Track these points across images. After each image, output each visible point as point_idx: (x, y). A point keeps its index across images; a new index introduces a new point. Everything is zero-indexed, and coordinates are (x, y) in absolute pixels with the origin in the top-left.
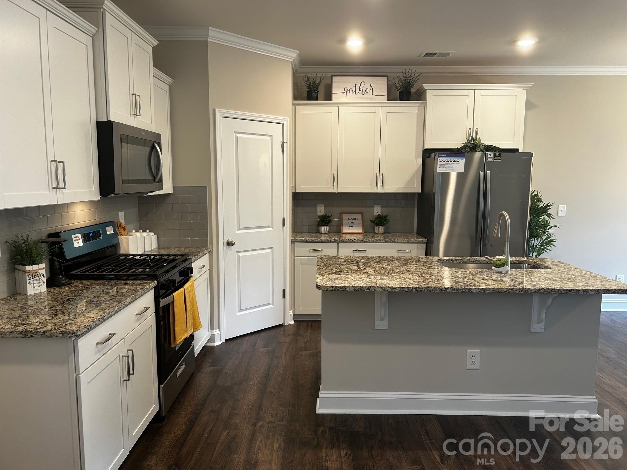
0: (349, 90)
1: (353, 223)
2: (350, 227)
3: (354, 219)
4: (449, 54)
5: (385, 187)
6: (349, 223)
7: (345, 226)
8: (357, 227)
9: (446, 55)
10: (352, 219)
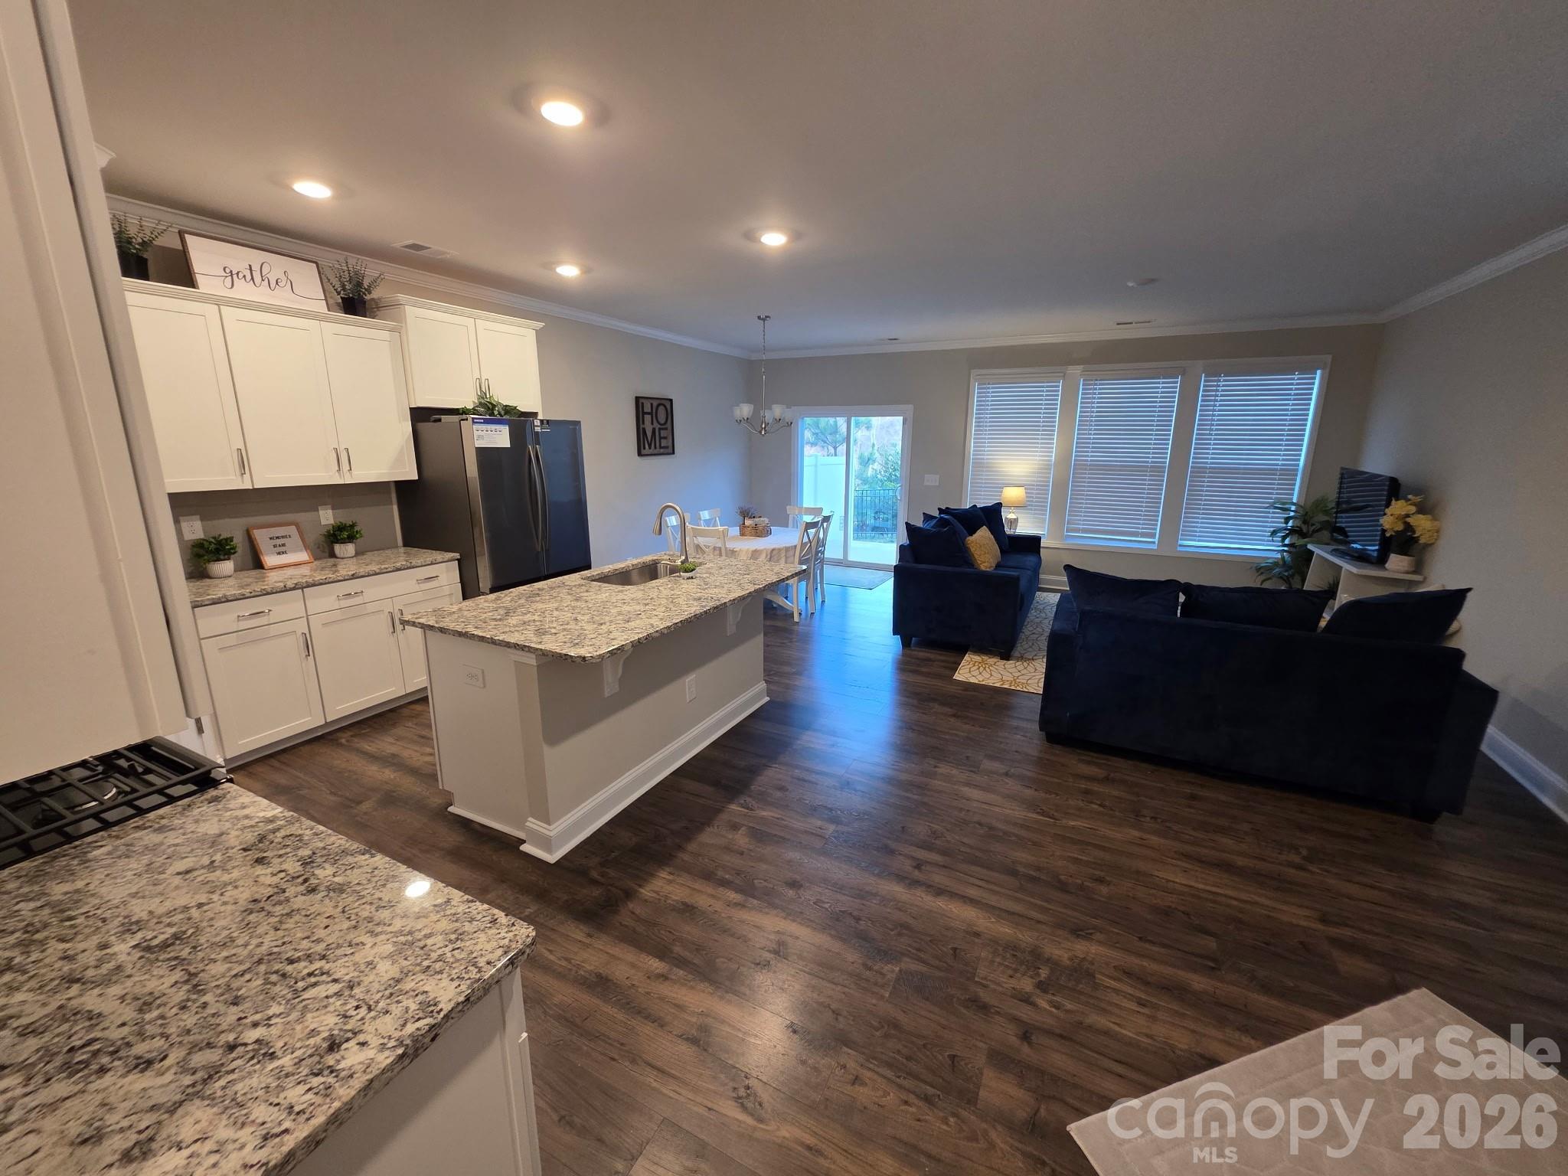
0: (238, 274)
1: (283, 545)
2: (279, 553)
3: (283, 537)
4: (446, 253)
5: (354, 472)
6: (275, 546)
7: (267, 554)
8: (295, 551)
9: (444, 253)
10: (277, 538)
